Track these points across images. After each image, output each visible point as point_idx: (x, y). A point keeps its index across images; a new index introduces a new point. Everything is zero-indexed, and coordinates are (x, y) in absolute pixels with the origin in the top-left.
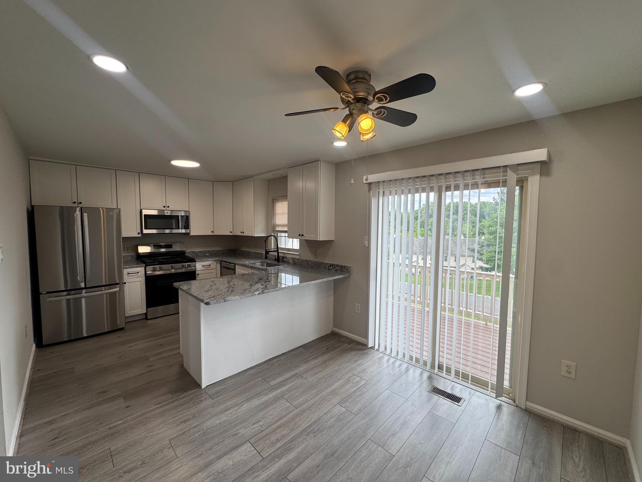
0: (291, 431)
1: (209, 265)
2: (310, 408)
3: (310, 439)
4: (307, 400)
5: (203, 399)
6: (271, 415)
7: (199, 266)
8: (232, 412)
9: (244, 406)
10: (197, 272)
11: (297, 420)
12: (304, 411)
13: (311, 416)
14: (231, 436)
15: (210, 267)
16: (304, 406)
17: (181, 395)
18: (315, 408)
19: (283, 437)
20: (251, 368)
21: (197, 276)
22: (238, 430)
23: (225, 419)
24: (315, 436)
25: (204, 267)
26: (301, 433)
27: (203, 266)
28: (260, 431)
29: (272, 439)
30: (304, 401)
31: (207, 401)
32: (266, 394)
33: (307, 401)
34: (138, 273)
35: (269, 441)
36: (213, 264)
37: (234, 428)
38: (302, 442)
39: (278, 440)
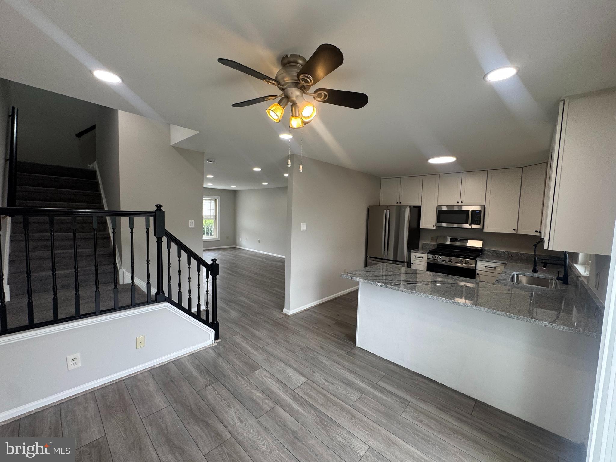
0: (321, 404)
1: (494, 267)
2: (355, 417)
3: (313, 419)
4: (366, 415)
5: (345, 349)
6: (338, 388)
7: (481, 265)
8: (335, 366)
9: (344, 371)
10: (477, 272)
11: (334, 407)
12: (348, 412)
13: (342, 418)
14: (312, 371)
15: (495, 270)
16: (355, 412)
17: (346, 340)
18: (355, 422)
19: (315, 399)
20: (397, 365)
21: (477, 276)
22: (318, 372)
23: (328, 364)
24: (316, 422)
25: (487, 268)
26: (320, 412)
27: (485, 267)
28: (318, 384)
29: (311, 393)
30: (363, 411)
31: (342, 351)
32: (363, 381)
33: (364, 414)
34: (422, 258)
35: (309, 391)
36: (499, 268)
37: (320, 370)
38: (310, 413)
39: (310, 396)
